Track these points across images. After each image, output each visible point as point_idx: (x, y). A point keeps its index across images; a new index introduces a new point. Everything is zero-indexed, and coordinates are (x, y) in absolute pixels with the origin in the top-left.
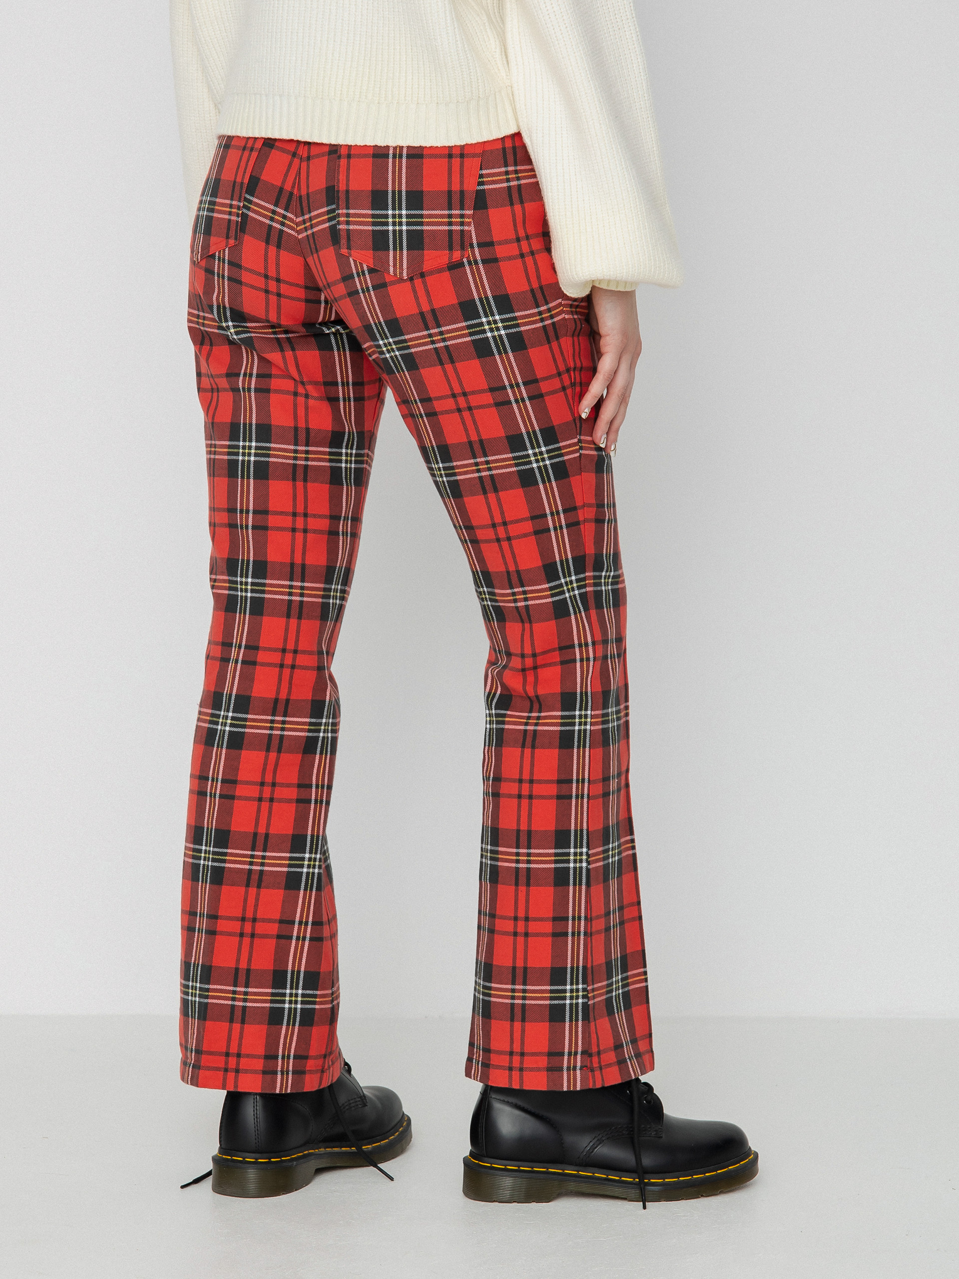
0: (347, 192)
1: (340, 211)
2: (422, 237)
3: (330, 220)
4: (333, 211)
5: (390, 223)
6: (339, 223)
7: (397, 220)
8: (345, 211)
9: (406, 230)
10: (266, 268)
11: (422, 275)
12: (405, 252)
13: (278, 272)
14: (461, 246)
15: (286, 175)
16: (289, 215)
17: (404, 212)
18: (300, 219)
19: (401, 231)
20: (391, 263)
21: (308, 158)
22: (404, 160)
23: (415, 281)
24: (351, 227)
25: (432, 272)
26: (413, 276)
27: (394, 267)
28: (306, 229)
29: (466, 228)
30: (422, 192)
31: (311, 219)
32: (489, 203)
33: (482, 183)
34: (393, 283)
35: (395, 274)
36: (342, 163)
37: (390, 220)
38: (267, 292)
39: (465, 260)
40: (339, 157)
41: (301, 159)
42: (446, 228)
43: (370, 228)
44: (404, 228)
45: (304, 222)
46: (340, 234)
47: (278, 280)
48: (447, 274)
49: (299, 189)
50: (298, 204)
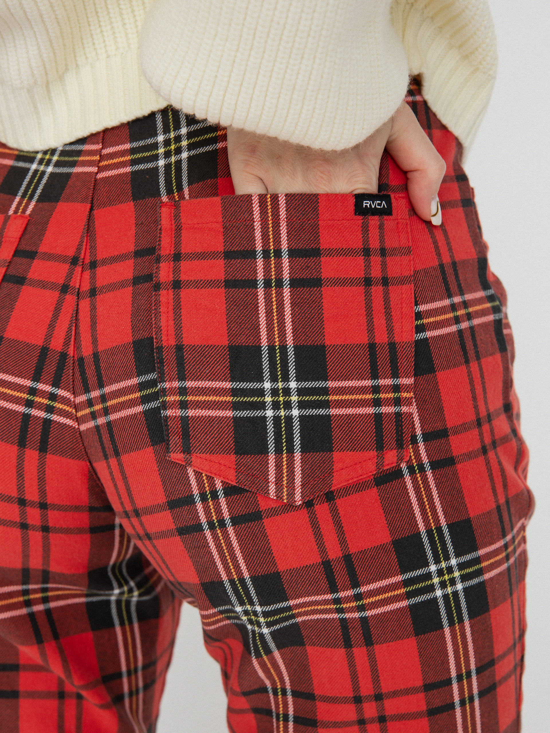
0: (179, 348)
1: (167, 385)
2: (329, 429)
3: (145, 400)
4: (153, 383)
5: (269, 405)
6: (165, 406)
7: (281, 399)
8: (176, 384)
9: (299, 417)
10: (20, 488)
11: (330, 497)
12: (298, 456)
13: (43, 492)
14: (397, 440)
15: (52, 326)
16: (61, 392)
17: (293, 385)
18: (82, 398)
19: (289, 419)
20: (272, 477)
21: (93, 292)
22: (287, 292)
23: (317, 507)
24: (191, 413)
25: (347, 491)
26: (312, 500)
27: (276, 484)
28: (94, 416)
29: (405, 409)
30: (323, 347)
31: (103, 398)
32: (436, 362)
33: (420, 329)
34: (273, 512)
35: (279, 497)
36: (163, 299)
37: (268, 399)
38: (24, 526)
39: (403, 466)
40: (157, 287)
41: (78, 294)
42: (371, 410)
43: (229, 414)
44: (295, 412)
45: (90, 403)
46: (167, 425)
47: (43, 506)
48: (374, 492)
49: (77, 346)
50: (78, 374)
